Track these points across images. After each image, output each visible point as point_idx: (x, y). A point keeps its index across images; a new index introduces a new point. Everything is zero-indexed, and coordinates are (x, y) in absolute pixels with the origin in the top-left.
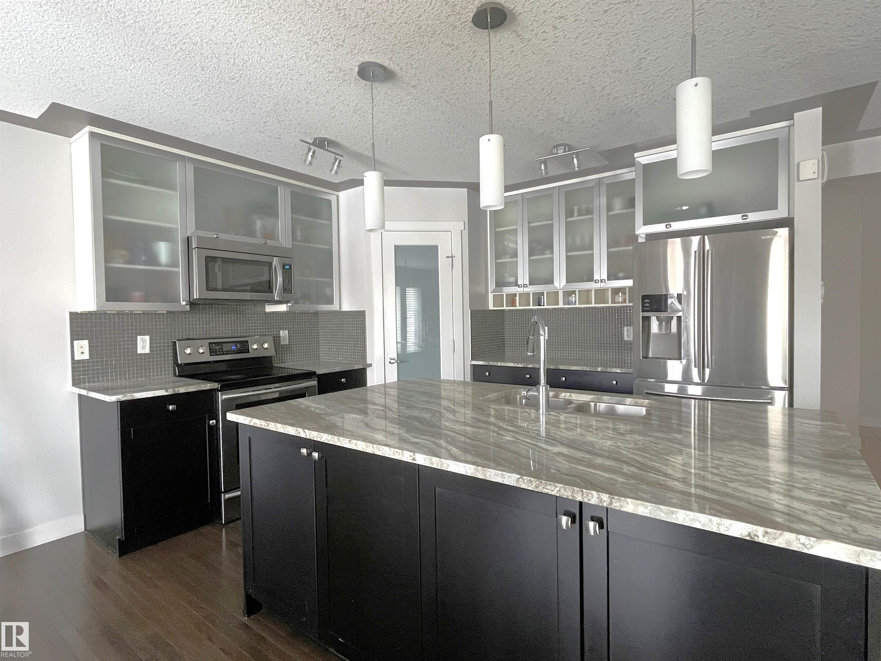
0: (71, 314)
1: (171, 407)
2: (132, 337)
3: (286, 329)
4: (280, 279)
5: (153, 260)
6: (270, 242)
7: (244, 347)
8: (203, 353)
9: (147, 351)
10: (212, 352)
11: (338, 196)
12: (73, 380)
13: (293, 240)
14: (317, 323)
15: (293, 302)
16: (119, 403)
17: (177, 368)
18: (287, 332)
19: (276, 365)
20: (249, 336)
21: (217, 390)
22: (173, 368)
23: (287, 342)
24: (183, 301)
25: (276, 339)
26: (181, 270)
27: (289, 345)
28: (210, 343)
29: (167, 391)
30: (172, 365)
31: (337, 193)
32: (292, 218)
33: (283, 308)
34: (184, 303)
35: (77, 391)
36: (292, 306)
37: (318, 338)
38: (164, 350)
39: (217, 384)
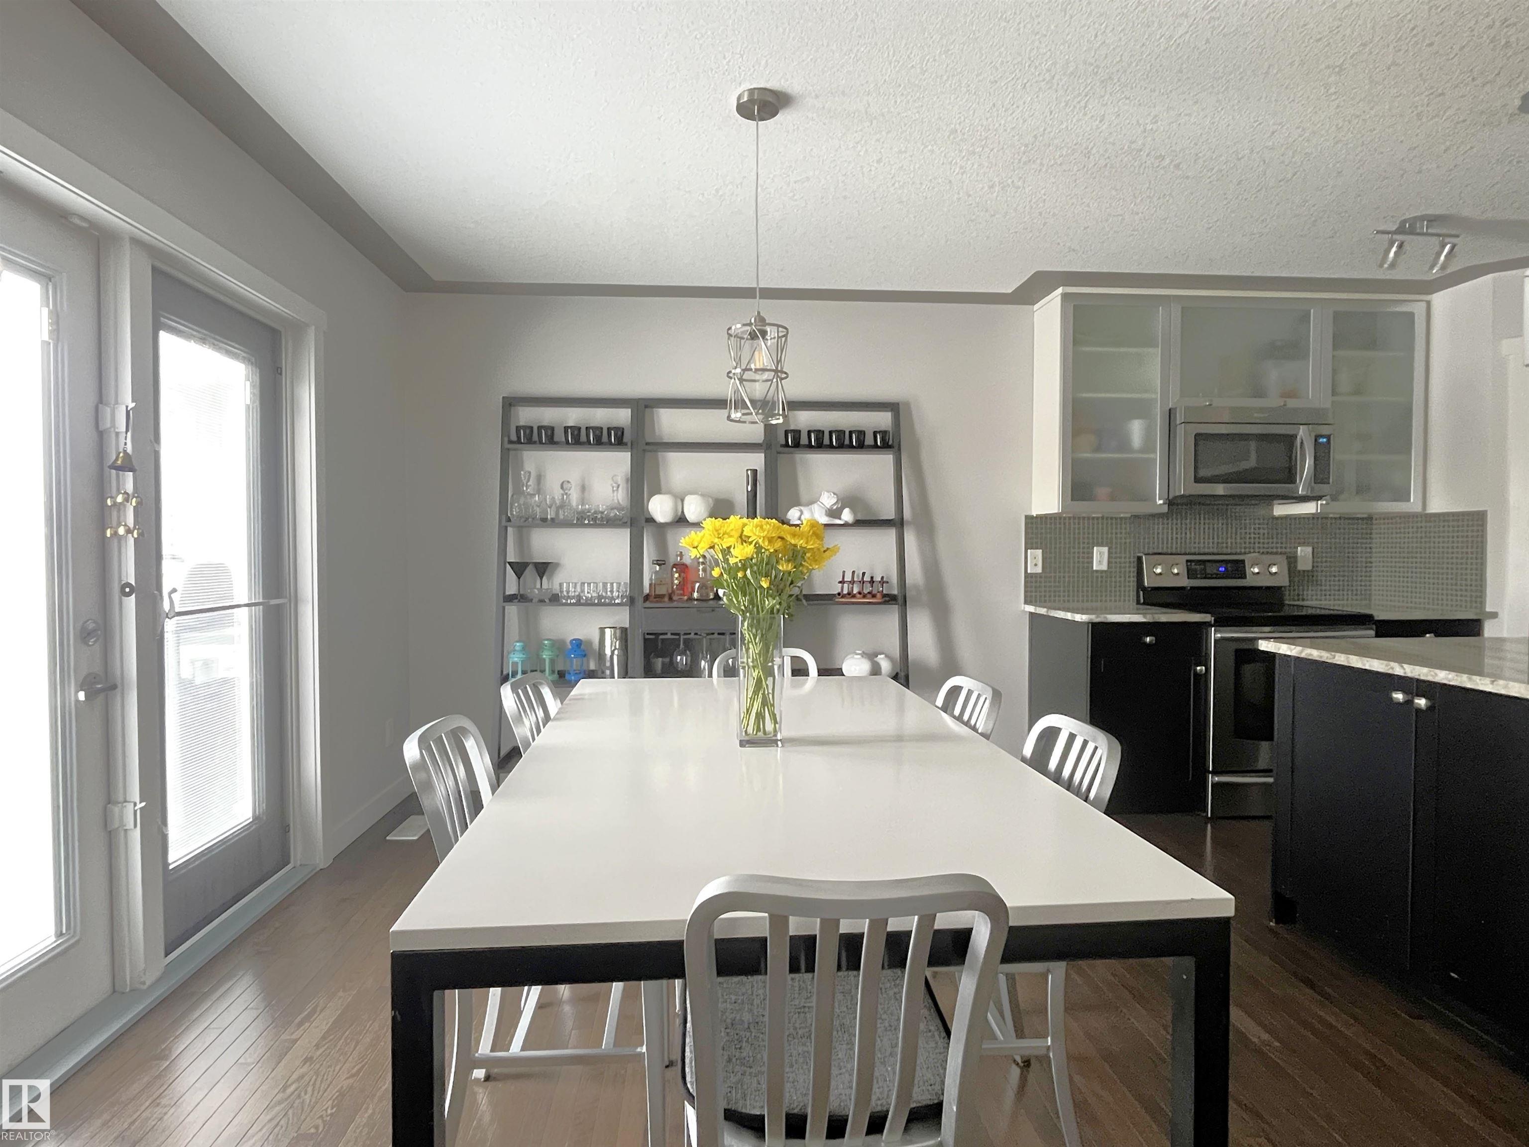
0: (1027, 517)
1: (1148, 639)
2: (1088, 548)
3: (1308, 544)
4: (1309, 462)
5: (1124, 445)
6: (1292, 403)
7: (1238, 568)
8: (1178, 574)
9: (1104, 567)
10: (1191, 574)
11: (1429, 303)
12: (1026, 597)
13: (1334, 393)
14: (1368, 536)
15: (1328, 497)
16: (1090, 625)
17: (1141, 593)
18: (1310, 549)
19: (1287, 602)
20: (1245, 553)
21: (1208, 625)
22: (1135, 593)
23: (1310, 568)
24: (1159, 499)
25: (1292, 560)
26: (1158, 456)
27: (1312, 571)
28: (1187, 561)
29: (1145, 617)
30: (1135, 589)
31: (1428, 298)
32: (1333, 356)
33: (1310, 508)
34: (1161, 502)
35: (1031, 609)
36: (1327, 504)
37: (1371, 562)
38: (1125, 567)
39: (1209, 616)
